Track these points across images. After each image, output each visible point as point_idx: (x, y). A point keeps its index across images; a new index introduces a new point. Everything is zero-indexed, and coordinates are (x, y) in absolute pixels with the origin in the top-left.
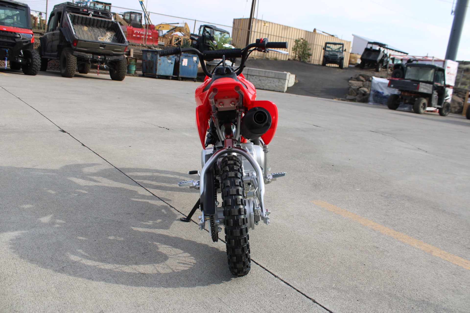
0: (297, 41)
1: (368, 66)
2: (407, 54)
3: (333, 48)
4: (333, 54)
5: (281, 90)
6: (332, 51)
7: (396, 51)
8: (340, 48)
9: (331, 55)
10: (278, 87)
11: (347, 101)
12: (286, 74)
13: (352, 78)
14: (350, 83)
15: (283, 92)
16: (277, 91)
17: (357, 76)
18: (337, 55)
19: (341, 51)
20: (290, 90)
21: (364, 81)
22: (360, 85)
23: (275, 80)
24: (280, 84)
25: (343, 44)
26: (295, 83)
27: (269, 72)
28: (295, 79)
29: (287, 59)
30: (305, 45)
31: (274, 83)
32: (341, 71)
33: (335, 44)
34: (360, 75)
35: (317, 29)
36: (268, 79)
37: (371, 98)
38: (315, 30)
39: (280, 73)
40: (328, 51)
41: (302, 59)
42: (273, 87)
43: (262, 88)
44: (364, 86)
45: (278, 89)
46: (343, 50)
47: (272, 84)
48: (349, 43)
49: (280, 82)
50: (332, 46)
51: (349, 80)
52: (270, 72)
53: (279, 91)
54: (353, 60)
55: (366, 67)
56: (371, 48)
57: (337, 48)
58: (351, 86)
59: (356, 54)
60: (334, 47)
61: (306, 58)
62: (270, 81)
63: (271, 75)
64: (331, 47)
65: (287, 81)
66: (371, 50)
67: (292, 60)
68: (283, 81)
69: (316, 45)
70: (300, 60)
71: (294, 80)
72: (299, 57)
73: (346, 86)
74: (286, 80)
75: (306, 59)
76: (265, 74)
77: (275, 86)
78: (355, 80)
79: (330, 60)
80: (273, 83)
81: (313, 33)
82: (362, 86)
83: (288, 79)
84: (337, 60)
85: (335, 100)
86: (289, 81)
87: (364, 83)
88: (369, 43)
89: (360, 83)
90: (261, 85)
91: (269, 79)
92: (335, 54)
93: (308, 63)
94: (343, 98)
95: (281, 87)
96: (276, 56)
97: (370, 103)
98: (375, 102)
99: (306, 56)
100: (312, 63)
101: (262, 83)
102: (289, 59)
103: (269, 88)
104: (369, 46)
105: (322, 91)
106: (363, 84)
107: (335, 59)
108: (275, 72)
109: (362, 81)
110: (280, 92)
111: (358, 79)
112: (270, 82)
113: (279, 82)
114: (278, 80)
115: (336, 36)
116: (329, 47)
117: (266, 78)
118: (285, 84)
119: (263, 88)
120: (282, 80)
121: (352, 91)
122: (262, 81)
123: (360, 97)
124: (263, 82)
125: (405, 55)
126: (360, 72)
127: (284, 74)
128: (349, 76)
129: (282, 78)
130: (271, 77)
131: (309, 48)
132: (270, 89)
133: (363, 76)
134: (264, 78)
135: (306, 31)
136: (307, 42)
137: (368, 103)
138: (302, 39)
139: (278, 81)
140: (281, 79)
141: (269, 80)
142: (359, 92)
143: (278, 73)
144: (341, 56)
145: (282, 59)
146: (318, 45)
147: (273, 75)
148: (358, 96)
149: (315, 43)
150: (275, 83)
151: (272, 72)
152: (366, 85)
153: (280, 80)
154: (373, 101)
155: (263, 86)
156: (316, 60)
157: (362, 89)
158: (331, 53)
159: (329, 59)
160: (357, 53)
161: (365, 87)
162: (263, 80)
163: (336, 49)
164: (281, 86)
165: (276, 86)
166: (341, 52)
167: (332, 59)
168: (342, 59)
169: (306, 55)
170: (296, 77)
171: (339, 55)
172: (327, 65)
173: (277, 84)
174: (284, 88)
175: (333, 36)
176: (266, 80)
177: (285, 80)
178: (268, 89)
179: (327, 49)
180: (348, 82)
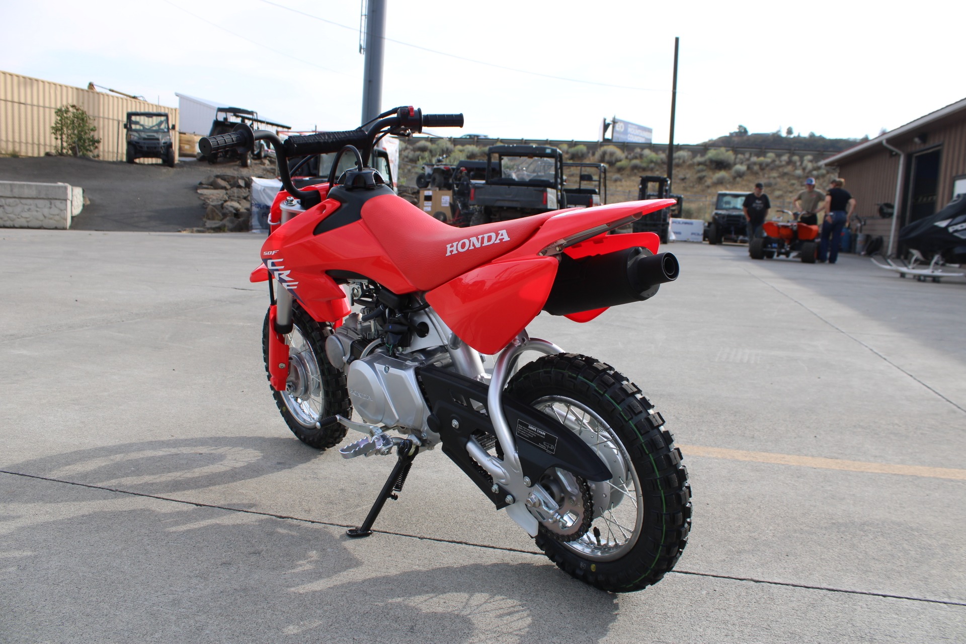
0: (59, 112)
1: (225, 156)
2: (289, 128)
3: (146, 124)
4: (148, 136)
5: (59, 226)
6: (145, 130)
7: (268, 123)
8: (161, 123)
9: (145, 139)
10: (51, 219)
11: (209, 232)
12: (66, 188)
13: (201, 184)
14: (201, 194)
15: (64, 229)
16: (49, 228)
17: (211, 180)
18: (158, 139)
19: (166, 130)
20: (79, 223)
21: (228, 187)
22: (223, 197)
23: (40, 203)
24: (55, 211)
25: (166, 115)
26: (84, 206)
27: (21, 186)
28: (84, 197)
29: (42, 154)
30: (83, 120)
31: (38, 209)
32: (172, 170)
33: (149, 115)
34: (217, 177)
35: (95, 83)
36: (21, 203)
37: (254, 221)
38: (91, 86)
39: (51, 186)
40: (136, 131)
41: (79, 152)
42: (37, 219)
43: (9, 223)
44: (231, 198)
45: (52, 223)
46: (168, 128)
47: (35, 213)
48: (174, 111)
49: (53, 206)
50: (143, 120)
51: (196, 188)
52: (24, 185)
53: (54, 227)
54: (187, 147)
55: (219, 159)
56: (226, 119)
57: (155, 124)
58: (204, 200)
59: (191, 134)
60: (149, 122)
61: (88, 148)
62: (26, 207)
63: (26, 192)
64: (142, 123)
65: (69, 203)
66: (226, 123)
67: (55, 156)
68: (61, 203)
69: (104, 118)
70: (75, 154)
71: (82, 199)
72: (73, 149)
73: (196, 203)
74: (68, 201)
75: (87, 150)
76: (12, 191)
77: (42, 218)
78: (210, 187)
79: (145, 149)
80: (37, 211)
81: (87, 91)
82: (227, 199)
83: (71, 199)
84: (160, 149)
85: (184, 233)
86: (73, 203)
87: (229, 192)
88: (221, 110)
89: (221, 193)
90: (6, 219)
91: (23, 201)
92: (154, 136)
93: (94, 159)
94: (198, 227)
95: (57, 218)
96: (14, 147)
97: (254, 231)
98: (263, 228)
99: (86, 144)
100: (101, 158)
101: (7, 213)
102: (48, 154)
103: (28, 222)
104: (221, 117)
105: (150, 218)
106: (227, 194)
107: (155, 148)
108: (37, 186)
109: (224, 188)
110: (56, 228)
111: (214, 186)
112: (29, 210)
113: (50, 208)
114: (47, 202)
115: (141, 99)
116: (137, 123)
117: (17, 200)
118: (66, 209)
119: (12, 225)
120: (58, 203)
121: (213, 211)
122: (6, 207)
123: (232, 222)
124: (9, 209)
125: (286, 130)
126: (210, 171)
127: (59, 187)
128: (196, 181)
129: (57, 197)
130: (30, 197)
131: (91, 127)
132: (30, 225)
133: (223, 178)
134: (11, 200)
135: (77, 89)
136: (83, 113)
137: (250, 232)
138: (73, 106)
139: (49, 205)
140: (56, 199)
141: (26, 204)
142: (225, 211)
143: (45, 186)
144: (166, 141)
145: (30, 154)
146: (108, 119)
147: (34, 193)
148: (228, 218)
149: (101, 115)
150: (41, 211)
151: (30, 187)
152: (234, 196)
153: (53, 201)
154: (260, 227)
155: (13, 220)
156: (108, 152)
157: (229, 203)
158: (144, 135)
159: (141, 147)
160: (192, 132)
161: (232, 200)
162: (9, 206)
163: (154, 126)
164: (58, 215)
165: (45, 217)
166: (164, 132)
167: (148, 148)
168: (169, 146)
169: (87, 141)
170: (84, 191)
171: (162, 139)
172: (137, 161)
173: (46, 211)
174: (66, 219)
175: (134, 98)
176: (17, 205)
177: (66, 200)
178: (25, 224)
179: (134, 127)
180: (197, 192)
